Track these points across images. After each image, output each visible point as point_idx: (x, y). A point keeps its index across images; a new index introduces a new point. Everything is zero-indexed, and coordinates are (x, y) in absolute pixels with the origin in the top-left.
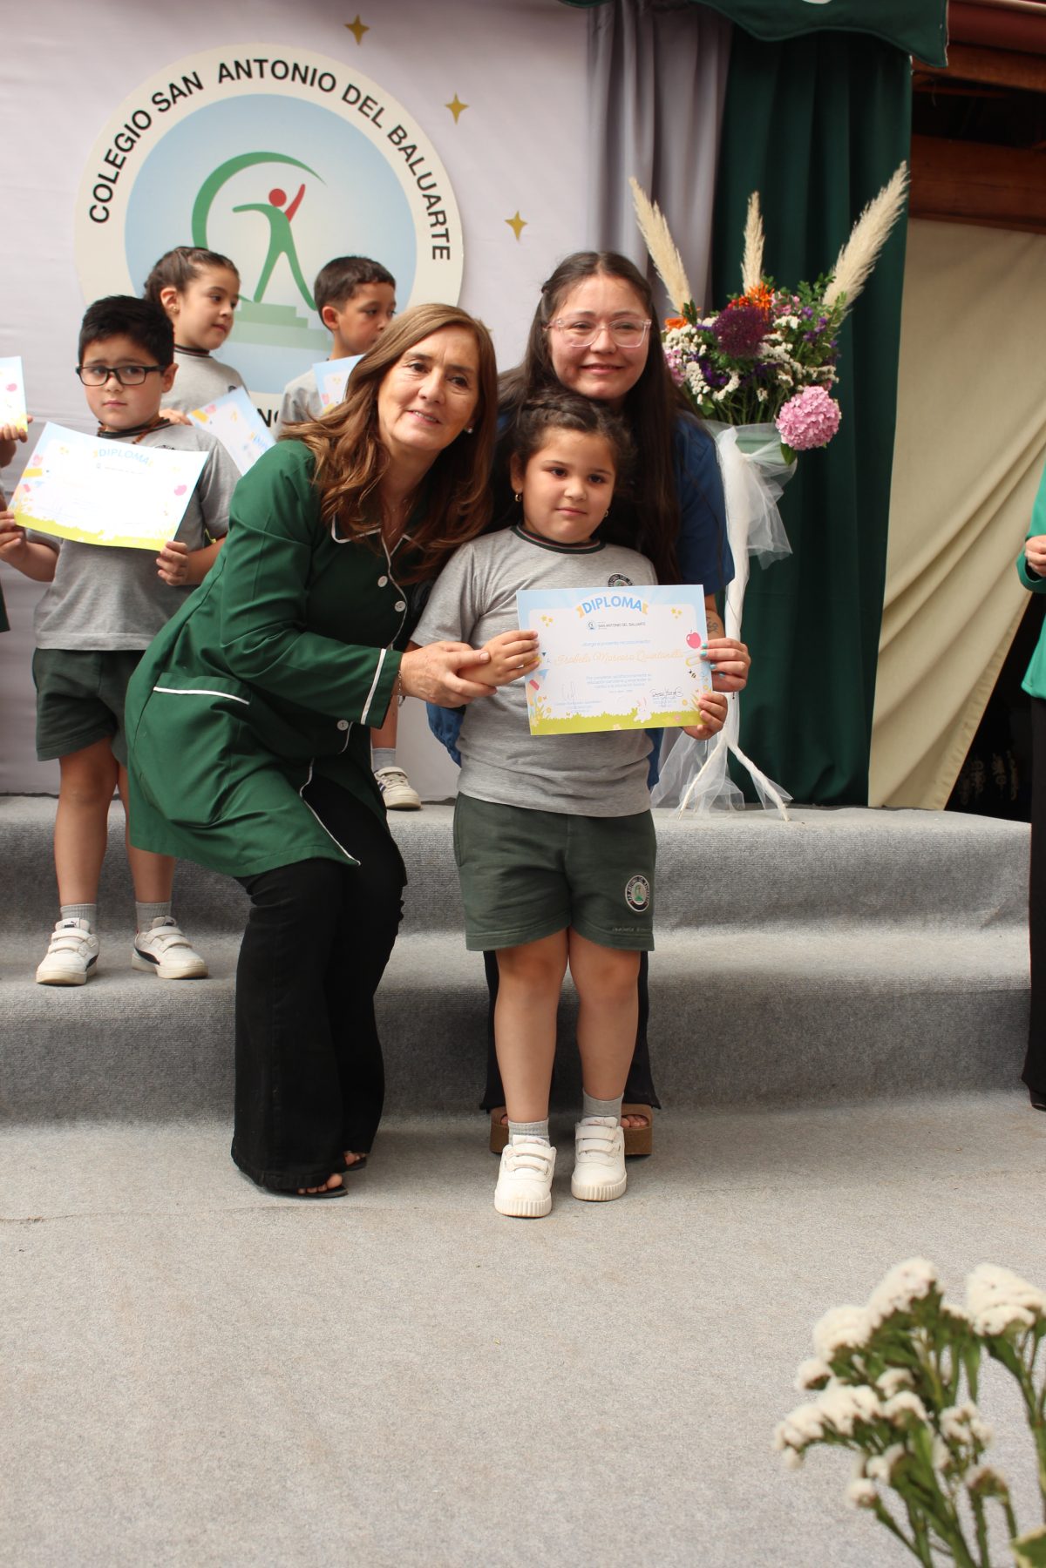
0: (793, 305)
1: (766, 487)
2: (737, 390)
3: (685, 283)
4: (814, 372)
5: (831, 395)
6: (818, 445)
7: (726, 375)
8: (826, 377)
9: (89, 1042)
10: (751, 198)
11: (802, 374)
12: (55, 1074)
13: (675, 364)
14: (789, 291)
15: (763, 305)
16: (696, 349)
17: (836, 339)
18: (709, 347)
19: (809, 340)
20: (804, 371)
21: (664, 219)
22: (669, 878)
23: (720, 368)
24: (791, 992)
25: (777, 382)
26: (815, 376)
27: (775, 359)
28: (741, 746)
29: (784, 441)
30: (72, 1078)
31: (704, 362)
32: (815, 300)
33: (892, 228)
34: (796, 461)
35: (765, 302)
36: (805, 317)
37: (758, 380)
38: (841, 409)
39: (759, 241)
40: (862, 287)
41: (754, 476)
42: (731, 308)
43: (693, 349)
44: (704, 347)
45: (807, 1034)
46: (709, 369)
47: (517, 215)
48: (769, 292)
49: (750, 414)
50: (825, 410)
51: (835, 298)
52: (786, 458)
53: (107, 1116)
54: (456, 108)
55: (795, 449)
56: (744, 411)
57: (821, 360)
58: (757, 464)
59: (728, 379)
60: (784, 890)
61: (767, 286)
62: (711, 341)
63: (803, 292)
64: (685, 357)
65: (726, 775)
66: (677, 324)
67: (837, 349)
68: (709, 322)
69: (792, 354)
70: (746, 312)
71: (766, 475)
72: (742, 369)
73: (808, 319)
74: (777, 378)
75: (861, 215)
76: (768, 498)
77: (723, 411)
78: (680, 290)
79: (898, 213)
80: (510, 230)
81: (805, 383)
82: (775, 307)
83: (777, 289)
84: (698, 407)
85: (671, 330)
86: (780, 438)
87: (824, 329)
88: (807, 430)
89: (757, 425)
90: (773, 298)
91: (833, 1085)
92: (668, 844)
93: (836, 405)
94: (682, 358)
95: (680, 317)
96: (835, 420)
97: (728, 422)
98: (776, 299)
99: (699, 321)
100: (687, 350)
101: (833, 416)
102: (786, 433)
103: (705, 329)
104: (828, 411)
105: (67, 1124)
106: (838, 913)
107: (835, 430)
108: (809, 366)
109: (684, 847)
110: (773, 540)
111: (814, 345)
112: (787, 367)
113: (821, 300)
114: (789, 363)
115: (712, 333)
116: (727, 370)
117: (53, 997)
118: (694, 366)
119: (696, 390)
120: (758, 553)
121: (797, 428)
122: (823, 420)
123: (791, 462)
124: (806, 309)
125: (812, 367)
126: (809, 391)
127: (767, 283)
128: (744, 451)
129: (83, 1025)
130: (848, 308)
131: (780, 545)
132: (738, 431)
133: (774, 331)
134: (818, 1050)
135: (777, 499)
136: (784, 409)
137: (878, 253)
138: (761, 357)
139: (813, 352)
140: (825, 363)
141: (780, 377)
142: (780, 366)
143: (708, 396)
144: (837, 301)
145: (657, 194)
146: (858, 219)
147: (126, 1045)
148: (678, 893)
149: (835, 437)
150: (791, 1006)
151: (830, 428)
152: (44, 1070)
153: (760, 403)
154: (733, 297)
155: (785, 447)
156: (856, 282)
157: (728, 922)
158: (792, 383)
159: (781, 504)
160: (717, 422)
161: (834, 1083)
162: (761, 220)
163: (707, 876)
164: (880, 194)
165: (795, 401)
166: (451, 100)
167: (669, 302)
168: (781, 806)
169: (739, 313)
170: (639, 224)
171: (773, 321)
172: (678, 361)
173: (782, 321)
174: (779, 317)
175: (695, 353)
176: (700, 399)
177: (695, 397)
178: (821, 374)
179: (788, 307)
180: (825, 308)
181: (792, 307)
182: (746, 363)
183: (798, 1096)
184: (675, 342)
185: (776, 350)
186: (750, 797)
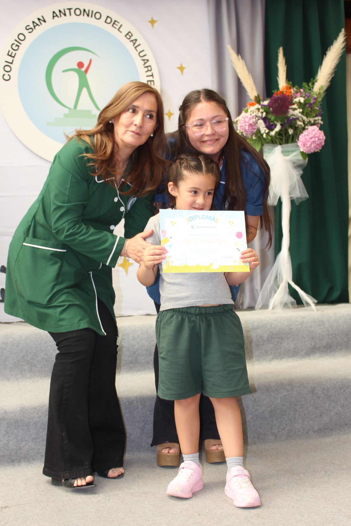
0: (301, 93)
1: (296, 170)
2: (280, 130)
3: (254, 88)
4: (312, 120)
5: (320, 129)
6: (316, 150)
7: (275, 125)
8: (317, 122)
9: (24, 428)
10: (279, 50)
11: (307, 121)
12: (10, 443)
13: (253, 121)
14: (299, 87)
15: (288, 94)
16: (261, 114)
17: (320, 105)
18: (267, 113)
19: (309, 107)
20: (308, 120)
21: (243, 62)
22: (267, 339)
23: (272, 122)
24: (324, 385)
25: (297, 126)
26: (312, 122)
27: (295, 116)
28: (293, 280)
29: (302, 150)
30: (18, 444)
31: (265, 119)
32: (310, 90)
33: (341, 57)
34: (307, 159)
35: (289, 93)
36: (306, 97)
37: (288, 125)
38: (325, 135)
39: (284, 67)
40: (329, 83)
41: (290, 166)
42: (275, 96)
43: (260, 114)
44: (264, 114)
45: (332, 402)
46: (267, 123)
47: (181, 65)
48: (290, 88)
49: (286, 140)
50: (318, 136)
51: (319, 88)
52: (303, 157)
53: (34, 459)
54: (153, 22)
55: (307, 153)
56: (284, 139)
57: (314, 115)
58: (290, 161)
59: (275, 126)
60: (317, 341)
61: (289, 86)
62: (267, 110)
63: (304, 87)
64: (257, 118)
65: (288, 294)
66: (252, 105)
67: (321, 110)
68: (266, 103)
69: (302, 113)
70: (281, 97)
71: (295, 165)
72: (281, 121)
73: (308, 98)
74: (296, 124)
75: (327, 53)
76: (297, 175)
77: (274, 139)
78: (252, 90)
79: (343, 51)
80: (179, 71)
81: (308, 125)
82: (294, 94)
83: (293, 86)
84: (264, 139)
85: (250, 107)
86: (300, 149)
87: (315, 102)
88: (311, 145)
89: (290, 145)
90: (292, 91)
91: (346, 424)
92: (266, 324)
93: (322, 133)
94: (255, 118)
95: (254, 102)
96: (323, 139)
97: (277, 144)
98: (294, 90)
99: (262, 103)
100: (258, 115)
101: (322, 138)
102: (302, 147)
103: (265, 106)
104: (320, 136)
105: (17, 464)
106: (341, 349)
107: (323, 144)
108: (310, 118)
109: (273, 326)
110: (300, 192)
111: (311, 109)
112: (300, 119)
113: (313, 90)
114: (301, 117)
115: (268, 107)
116: (275, 122)
117: (8, 409)
118: (261, 122)
119: (262, 132)
120: (294, 198)
121: (307, 144)
122: (318, 140)
123: (305, 159)
124: (307, 94)
125: (311, 118)
126: (310, 128)
127: (289, 84)
128: (285, 156)
129: (21, 420)
130: (324, 92)
131: (303, 194)
132: (282, 147)
133: (294, 104)
134: (338, 409)
135: (301, 175)
136: (301, 137)
137: (335, 68)
138: (289, 115)
139: (311, 112)
140: (316, 116)
141: (298, 123)
142: (298, 119)
143: (268, 134)
144: (320, 89)
145: (239, 51)
146: (326, 54)
147: (40, 428)
148: (271, 345)
149: (323, 147)
150: (325, 391)
151: (321, 143)
152: (5, 441)
153: (290, 135)
154: (275, 92)
155: (302, 153)
156: (327, 81)
157: (294, 356)
158: (303, 125)
159: (302, 177)
160: (272, 145)
161: (346, 423)
162: (284, 59)
163: (283, 337)
164: (334, 44)
165: (305, 133)
166: (150, 19)
167: (248, 96)
168: (313, 306)
169: (278, 98)
170: (233, 64)
171: (293, 100)
172: (254, 120)
173: (296, 100)
174: (295, 98)
175: (261, 116)
176: (264, 136)
177: (262, 135)
178: (315, 121)
179: (299, 94)
180: (315, 93)
181: (301, 94)
182: (283, 119)
183: (331, 430)
184: (252, 112)
185: (295, 112)
186: (299, 302)
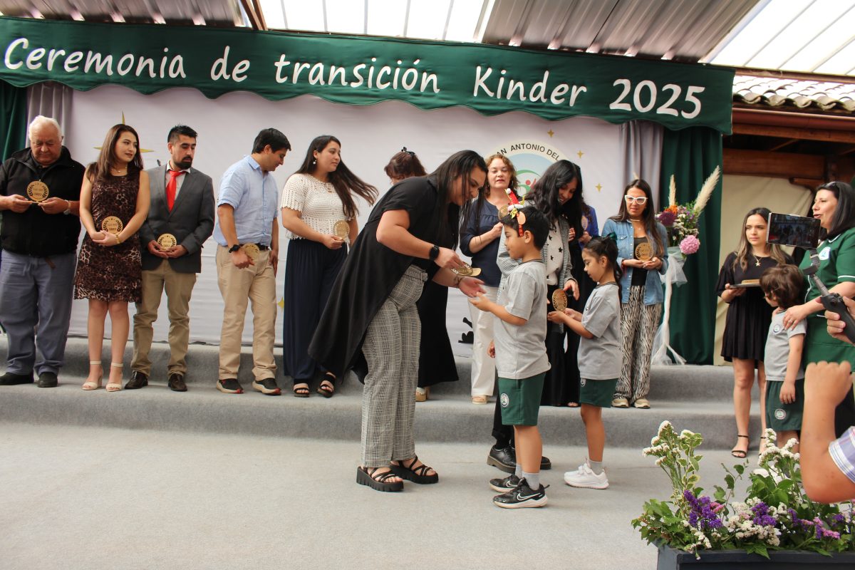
0: (684, 210)
1: (679, 264)
4: (691, 231)
5: (697, 238)
6: (693, 252)
8: (694, 232)
10: (671, 176)
14: (683, 206)
15: (675, 210)
17: (697, 220)
19: (689, 221)
20: (688, 231)
27: (678, 227)
28: (670, 345)
33: (715, 186)
34: (686, 257)
36: (687, 214)
37: (673, 234)
38: (700, 241)
39: (674, 189)
40: (706, 204)
41: (673, 260)
42: (665, 212)
47: (599, 185)
48: (676, 207)
49: (673, 244)
51: (697, 208)
54: (580, 154)
55: (686, 254)
57: (692, 227)
58: (674, 257)
61: (676, 205)
63: (687, 207)
65: (666, 355)
67: (698, 223)
69: (684, 225)
70: (670, 213)
71: (678, 260)
73: (689, 215)
75: (705, 181)
76: (679, 267)
80: (597, 189)
81: (688, 234)
82: (679, 211)
83: (679, 205)
86: (681, 251)
87: (694, 217)
88: (689, 248)
89: (674, 247)
93: (698, 240)
96: (698, 245)
98: (679, 209)
101: (697, 243)
102: (683, 250)
104: (695, 243)
106: (700, 398)
107: (698, 248)
108: (689, 229)
111: (690, 223)
112: (682, 229)
113: (692, 209)
121: (686, 248)
122: (694, 245)
123: (684, 257)
124: (688, 212)
126: (689, 237)
127: (676, 203)
130: (702, 211)
131: (683, 279)
133: (678, 218)
135: (682, 266)
136: (682, 242)
138: (674, 227)
139: (690, 225)
140: (694, 228)
141: (680, 233)
142: (680, 229)
146: (704, 183)
149: (698, 250)
151: (696, 247)
152: (468, 428)
153: (674, 241)
154: (666, 208)
155: (683, 254)
156: (704, 203)
158: (684, 235)
162: (674, 183)
164: (711, 175)
165: (685, 240)
166: (578, 152)
168: (683, 363)
169: (667, 214)
171: (678, 215)
173: (680, 216)
174: (680, 214)
179: (682, 211)
180: (693, 212)
185: (678, 224)
186: (674, 361)
